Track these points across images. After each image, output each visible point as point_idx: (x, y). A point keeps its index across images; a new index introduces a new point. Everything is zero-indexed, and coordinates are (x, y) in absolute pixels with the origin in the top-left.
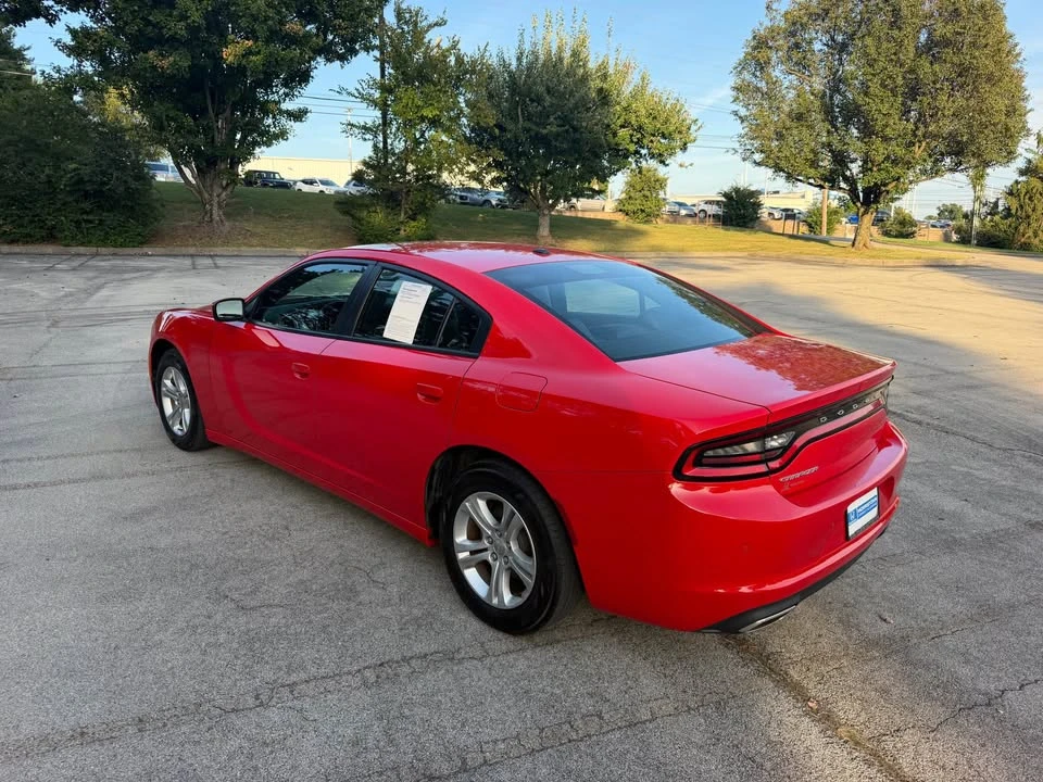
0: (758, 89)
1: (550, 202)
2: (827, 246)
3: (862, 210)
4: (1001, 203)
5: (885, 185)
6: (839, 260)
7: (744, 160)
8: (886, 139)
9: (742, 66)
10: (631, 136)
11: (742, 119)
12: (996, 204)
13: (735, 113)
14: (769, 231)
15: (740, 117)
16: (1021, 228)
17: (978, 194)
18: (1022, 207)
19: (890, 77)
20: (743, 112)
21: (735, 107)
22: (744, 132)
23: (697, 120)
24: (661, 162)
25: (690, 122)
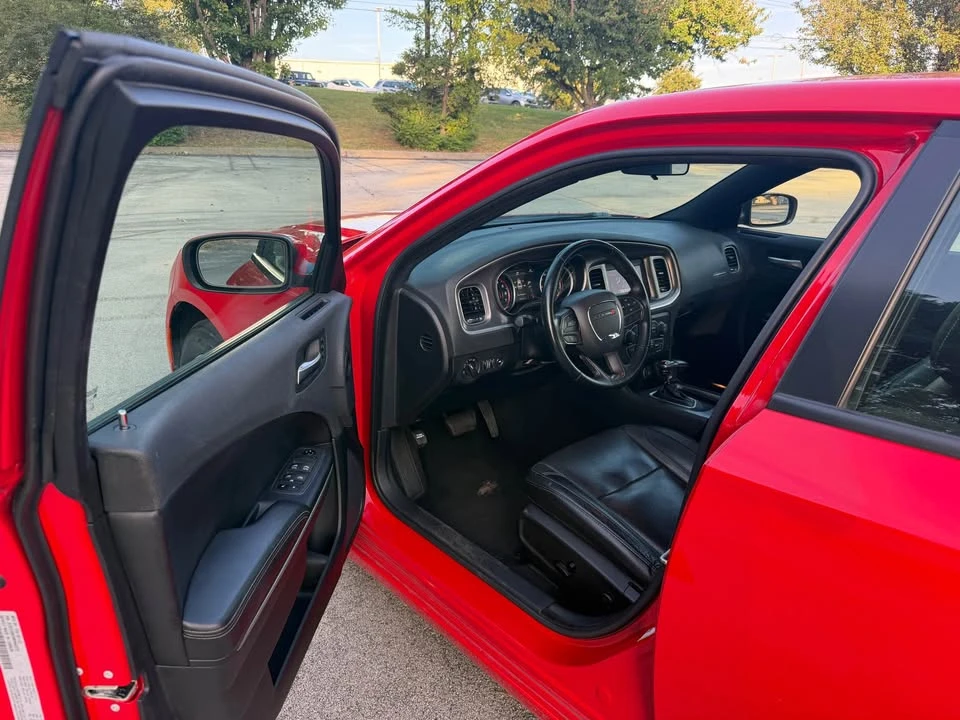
7: (802, 57)
10: (690, 27)
11: (805, 12)
15: (802, 10)
20: (808, 3)
22: (805, 25)
23: (763, 9)
24: (718, 57)
25: (756, 11)
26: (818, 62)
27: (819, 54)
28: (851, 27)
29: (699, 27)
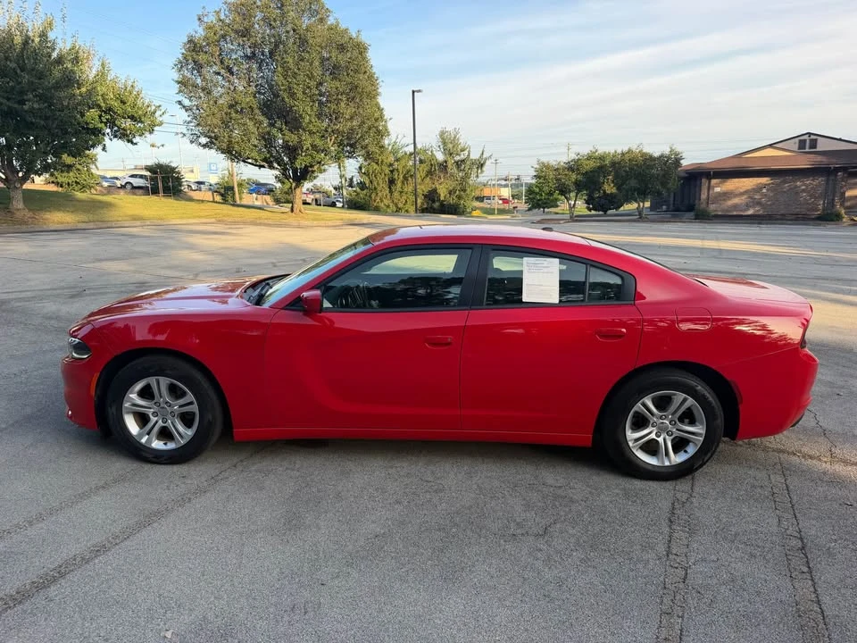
0: (196, 86)
1: (20, 174)
2: (261, 211)
3: (294, 185)
4: (355, 179)
5: (312, 166)
6: (295, 223)
7: (192, 142)
8: (311, 133)
9: (181, 65)
10: (100, 116)
11: (187, 109)
12: (351, 179)
13: (180, 103)
14: (191, 199)
15: (184, 107)
16: (373, 196)
17: (343, 173)
18: (371, 182)
19: (309, 87)
20: (187, 102)
21: (180, 97)
22: (189, 119)
23: (160, 106)
24: (129, 141)
25: (153, 108)
26: (205, 146)
27: (204, 140)
28: (226, 124)
29: (108, 117)
